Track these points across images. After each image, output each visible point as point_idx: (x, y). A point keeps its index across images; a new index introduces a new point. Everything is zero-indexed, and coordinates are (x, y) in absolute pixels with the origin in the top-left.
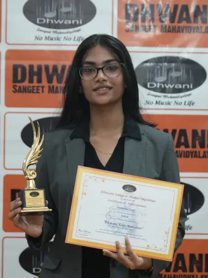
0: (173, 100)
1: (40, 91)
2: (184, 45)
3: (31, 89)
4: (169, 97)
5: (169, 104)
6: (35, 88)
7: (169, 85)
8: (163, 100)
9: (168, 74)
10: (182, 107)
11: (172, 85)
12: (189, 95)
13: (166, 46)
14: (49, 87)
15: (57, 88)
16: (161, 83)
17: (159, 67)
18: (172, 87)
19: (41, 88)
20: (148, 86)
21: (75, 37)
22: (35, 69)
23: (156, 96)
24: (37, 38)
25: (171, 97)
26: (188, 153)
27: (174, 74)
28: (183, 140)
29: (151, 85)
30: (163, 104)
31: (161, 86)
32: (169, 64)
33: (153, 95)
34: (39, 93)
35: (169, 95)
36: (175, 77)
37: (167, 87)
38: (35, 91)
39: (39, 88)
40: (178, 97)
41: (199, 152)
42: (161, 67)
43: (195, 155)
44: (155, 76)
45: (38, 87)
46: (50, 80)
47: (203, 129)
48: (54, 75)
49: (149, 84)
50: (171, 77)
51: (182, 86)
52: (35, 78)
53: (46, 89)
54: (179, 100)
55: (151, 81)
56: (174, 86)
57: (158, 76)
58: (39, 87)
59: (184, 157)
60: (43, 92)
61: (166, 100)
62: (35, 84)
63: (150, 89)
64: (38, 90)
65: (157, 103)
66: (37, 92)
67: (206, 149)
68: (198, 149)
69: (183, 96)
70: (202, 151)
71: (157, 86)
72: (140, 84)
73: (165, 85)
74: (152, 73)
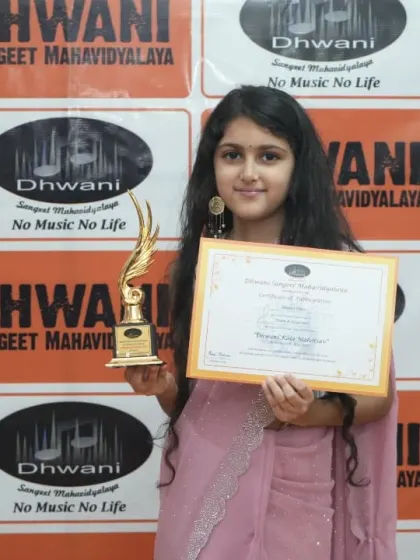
0: (332, 76)
1: (27, 59)
3: (6, 54)
4: (321, 70)
5: (321, 84)
6: (15, 53)
7: (322, 42)
9: (318, 16)
10: (352, 90)
11: (327, 42)
12: (367, 64)
14: (47, 48)
15: (65, 51)
16: (301, 37)
18: (327, 46)
19: (27, 54)
20: (274, 45)
22: (14, 9)
23: (291, 68)
25: (327, 69)
26: (366, 196)
27: (333, 17)
28: (354, 167)
29: (279, 42)
30: (308, 85)
31: (302, 45)
33: (286, 66)
34: (25, 63)
35: (322, 65)
36: (335, 23)
37: (317, 46)
38: (15, 59)
39: (23, 53)
40: (342, 69)
41: (392, 193)
43: (383, 200)
44: (288, 21)
45: (20, 50)
46: (48, 35)
47: (400, 140)
48: (58, 21)
49: (274, 40)
50: (326, 23)
51: (351, 44)
52: (14, 29)
53: (40, 55)
54: (345, 75)
55: (279, 33)
56: (334, 43)
57: (295, 22)
58: (24, 49)
59: (357, 205)
60: (32, 62)
61: (315, 76)
62: (15, 43)
63: (278, 51)
64: (21, 56)
65: (293, 81)
66: (20, 62)
67: (408, 187)
68: (389, 185)
69: (354, 67)
70: (398, 190)
71: (293, 43)
72: (254, 40)
73: (313, 42)
74: (282, 16)
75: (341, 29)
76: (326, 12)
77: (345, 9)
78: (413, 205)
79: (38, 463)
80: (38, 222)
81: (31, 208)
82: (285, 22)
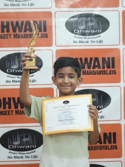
0: (90, 40)
1: (9, 37)
2: (95, 7)
3: (3, 36)
4: (87, 38)
5: (87, 42)
7: (87, 31)
8: (84, 40)
9: (86, 24)
10: (96, 44)
11: (89, 31)
12: (99, 37)
13: (84, 8)
14: (14, 34)
15: (19, 35)
16: (82, 30)
17: (81, 20)
18: (89, 32)
19: (9, 36)
20: (75, 32)
21: (28, 4)
22: (5, 24)
23: (79, 38)
24: (5, 5)
25: (89, 38)
26: (100, 72)
27: (90, 24)
28: (96, 64)
29: (76, 31)
30: (84, 43)
31: (82, 32)
32: (87, 18)
33: (78, 37)
35: (87, 37)
36: (91, 26)
37: (86, 32)
40: (93, 38)
42: (82, 20)
43: (104, 73)
44: (78, 25)
45: (7, 35)
46: (14, 31)
47: (109, 57)
48: (17, 27)
50: (88, 26)
51: (95, 31)
52: (5, 29)
53: (12, 36)
54: (94, 40)
55: (76, 29)
56: (90, 31)
57: (80, 26)
59: (98, 74)
60: (10, 38)
62: (5, 33)
63: (76, 34)
65: (80, 42)
66: (7, 38)
67: (111, 69)
68: (106, 69)
69: (96, 37)
70: (108, 70)
71: (80, 31)
72: (69, 31)
73: (85, 31)
74: (77, 24)
75: (92, 28)
76: (88, 23)
77: (93, 22)
78: (112, 74)
79: (14, 145)
80: (13, 81)
81: (11, 77)
82: (77, 26)
